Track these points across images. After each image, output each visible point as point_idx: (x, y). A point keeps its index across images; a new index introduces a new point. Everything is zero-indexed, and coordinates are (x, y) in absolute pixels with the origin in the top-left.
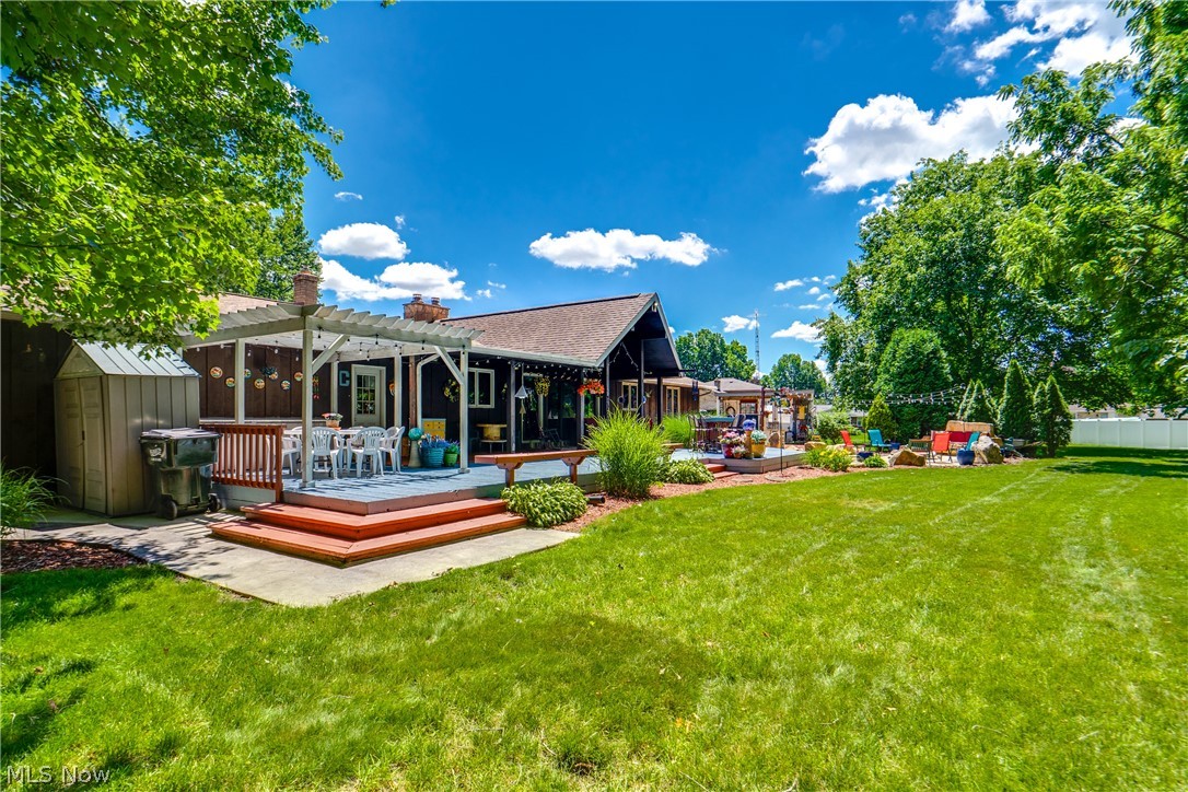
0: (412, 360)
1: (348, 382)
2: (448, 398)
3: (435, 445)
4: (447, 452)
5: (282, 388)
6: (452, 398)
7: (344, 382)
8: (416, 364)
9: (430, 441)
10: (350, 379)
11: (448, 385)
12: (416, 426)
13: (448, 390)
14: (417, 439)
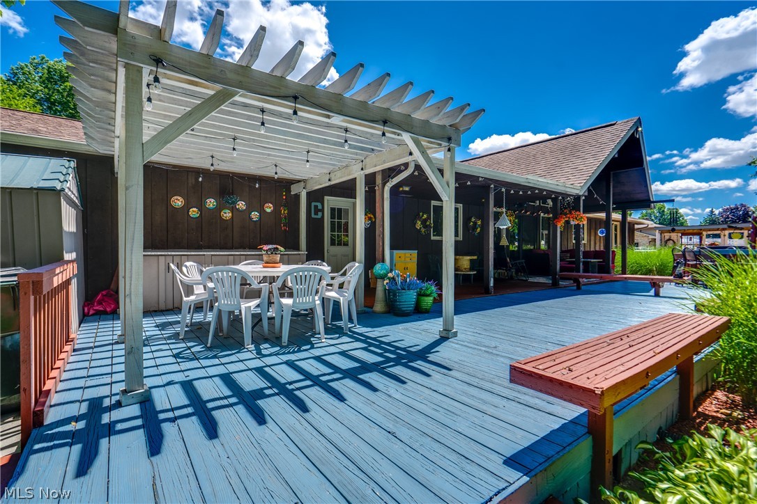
0: (379, 180)
1: (320, 214)
2: (419, 231)
3: (406, 286)
4: (421, 294)
5: (250, 219)
6: (423, 230)
7: (316, 213)
8: (384, 185)
9: (399, 280)
10: (322, 210)
11: (420, 218)
12: (383, 261)
13: (419, 223)
14: (383, 277)
